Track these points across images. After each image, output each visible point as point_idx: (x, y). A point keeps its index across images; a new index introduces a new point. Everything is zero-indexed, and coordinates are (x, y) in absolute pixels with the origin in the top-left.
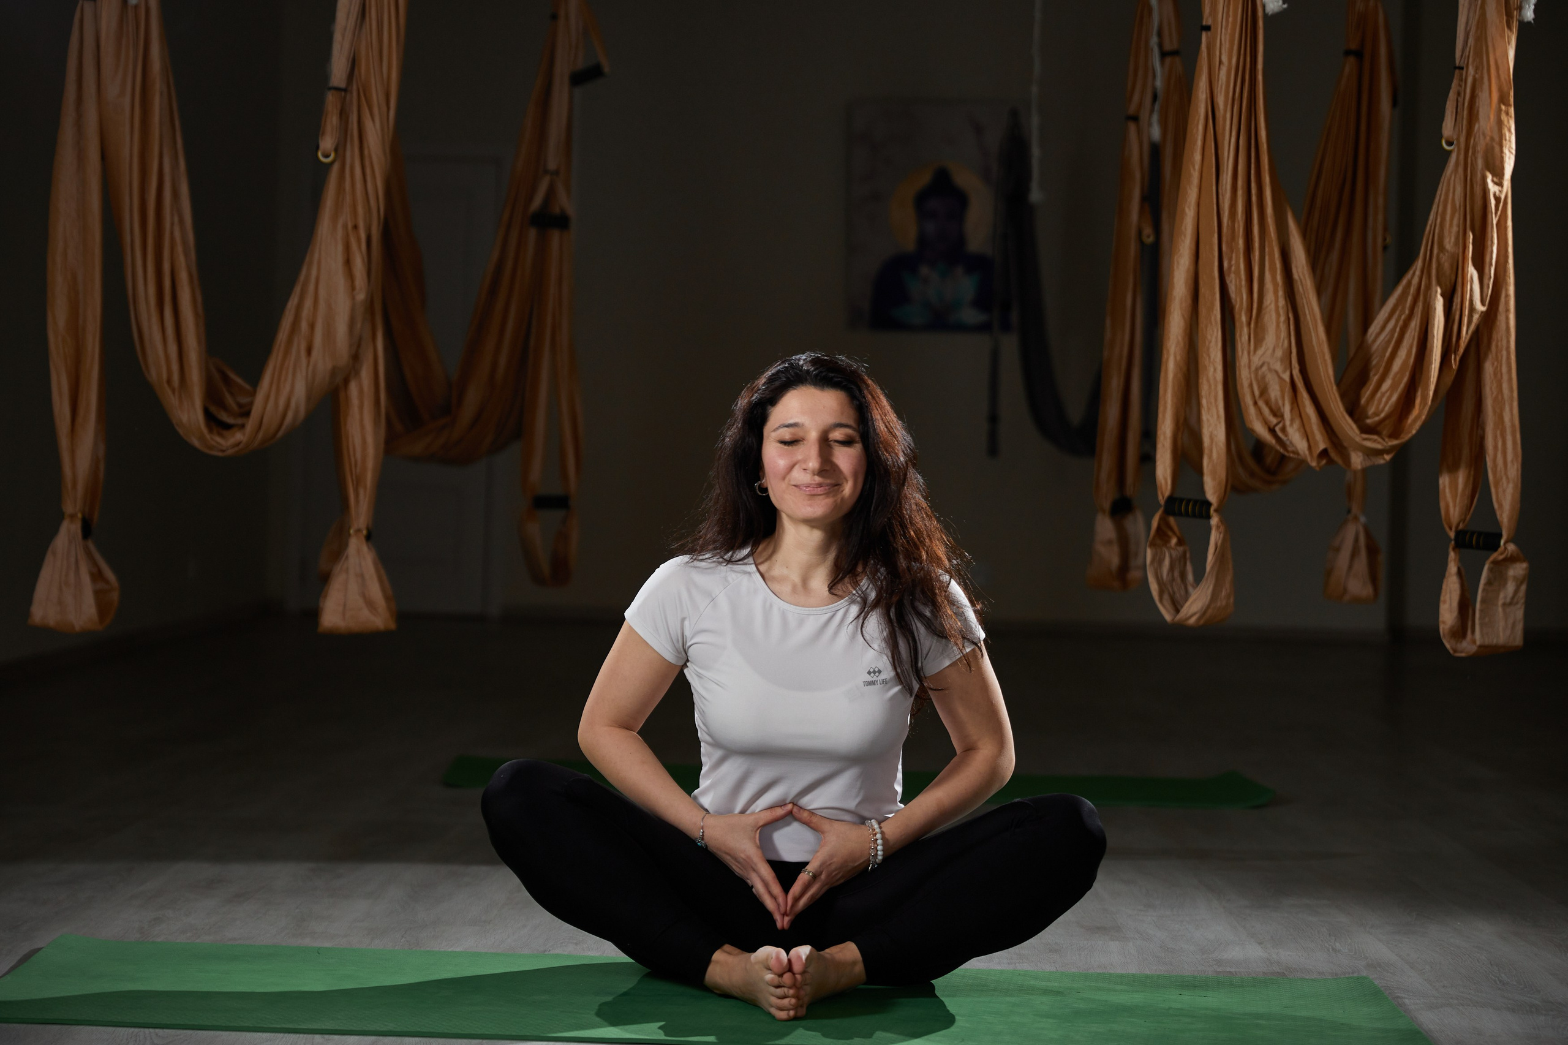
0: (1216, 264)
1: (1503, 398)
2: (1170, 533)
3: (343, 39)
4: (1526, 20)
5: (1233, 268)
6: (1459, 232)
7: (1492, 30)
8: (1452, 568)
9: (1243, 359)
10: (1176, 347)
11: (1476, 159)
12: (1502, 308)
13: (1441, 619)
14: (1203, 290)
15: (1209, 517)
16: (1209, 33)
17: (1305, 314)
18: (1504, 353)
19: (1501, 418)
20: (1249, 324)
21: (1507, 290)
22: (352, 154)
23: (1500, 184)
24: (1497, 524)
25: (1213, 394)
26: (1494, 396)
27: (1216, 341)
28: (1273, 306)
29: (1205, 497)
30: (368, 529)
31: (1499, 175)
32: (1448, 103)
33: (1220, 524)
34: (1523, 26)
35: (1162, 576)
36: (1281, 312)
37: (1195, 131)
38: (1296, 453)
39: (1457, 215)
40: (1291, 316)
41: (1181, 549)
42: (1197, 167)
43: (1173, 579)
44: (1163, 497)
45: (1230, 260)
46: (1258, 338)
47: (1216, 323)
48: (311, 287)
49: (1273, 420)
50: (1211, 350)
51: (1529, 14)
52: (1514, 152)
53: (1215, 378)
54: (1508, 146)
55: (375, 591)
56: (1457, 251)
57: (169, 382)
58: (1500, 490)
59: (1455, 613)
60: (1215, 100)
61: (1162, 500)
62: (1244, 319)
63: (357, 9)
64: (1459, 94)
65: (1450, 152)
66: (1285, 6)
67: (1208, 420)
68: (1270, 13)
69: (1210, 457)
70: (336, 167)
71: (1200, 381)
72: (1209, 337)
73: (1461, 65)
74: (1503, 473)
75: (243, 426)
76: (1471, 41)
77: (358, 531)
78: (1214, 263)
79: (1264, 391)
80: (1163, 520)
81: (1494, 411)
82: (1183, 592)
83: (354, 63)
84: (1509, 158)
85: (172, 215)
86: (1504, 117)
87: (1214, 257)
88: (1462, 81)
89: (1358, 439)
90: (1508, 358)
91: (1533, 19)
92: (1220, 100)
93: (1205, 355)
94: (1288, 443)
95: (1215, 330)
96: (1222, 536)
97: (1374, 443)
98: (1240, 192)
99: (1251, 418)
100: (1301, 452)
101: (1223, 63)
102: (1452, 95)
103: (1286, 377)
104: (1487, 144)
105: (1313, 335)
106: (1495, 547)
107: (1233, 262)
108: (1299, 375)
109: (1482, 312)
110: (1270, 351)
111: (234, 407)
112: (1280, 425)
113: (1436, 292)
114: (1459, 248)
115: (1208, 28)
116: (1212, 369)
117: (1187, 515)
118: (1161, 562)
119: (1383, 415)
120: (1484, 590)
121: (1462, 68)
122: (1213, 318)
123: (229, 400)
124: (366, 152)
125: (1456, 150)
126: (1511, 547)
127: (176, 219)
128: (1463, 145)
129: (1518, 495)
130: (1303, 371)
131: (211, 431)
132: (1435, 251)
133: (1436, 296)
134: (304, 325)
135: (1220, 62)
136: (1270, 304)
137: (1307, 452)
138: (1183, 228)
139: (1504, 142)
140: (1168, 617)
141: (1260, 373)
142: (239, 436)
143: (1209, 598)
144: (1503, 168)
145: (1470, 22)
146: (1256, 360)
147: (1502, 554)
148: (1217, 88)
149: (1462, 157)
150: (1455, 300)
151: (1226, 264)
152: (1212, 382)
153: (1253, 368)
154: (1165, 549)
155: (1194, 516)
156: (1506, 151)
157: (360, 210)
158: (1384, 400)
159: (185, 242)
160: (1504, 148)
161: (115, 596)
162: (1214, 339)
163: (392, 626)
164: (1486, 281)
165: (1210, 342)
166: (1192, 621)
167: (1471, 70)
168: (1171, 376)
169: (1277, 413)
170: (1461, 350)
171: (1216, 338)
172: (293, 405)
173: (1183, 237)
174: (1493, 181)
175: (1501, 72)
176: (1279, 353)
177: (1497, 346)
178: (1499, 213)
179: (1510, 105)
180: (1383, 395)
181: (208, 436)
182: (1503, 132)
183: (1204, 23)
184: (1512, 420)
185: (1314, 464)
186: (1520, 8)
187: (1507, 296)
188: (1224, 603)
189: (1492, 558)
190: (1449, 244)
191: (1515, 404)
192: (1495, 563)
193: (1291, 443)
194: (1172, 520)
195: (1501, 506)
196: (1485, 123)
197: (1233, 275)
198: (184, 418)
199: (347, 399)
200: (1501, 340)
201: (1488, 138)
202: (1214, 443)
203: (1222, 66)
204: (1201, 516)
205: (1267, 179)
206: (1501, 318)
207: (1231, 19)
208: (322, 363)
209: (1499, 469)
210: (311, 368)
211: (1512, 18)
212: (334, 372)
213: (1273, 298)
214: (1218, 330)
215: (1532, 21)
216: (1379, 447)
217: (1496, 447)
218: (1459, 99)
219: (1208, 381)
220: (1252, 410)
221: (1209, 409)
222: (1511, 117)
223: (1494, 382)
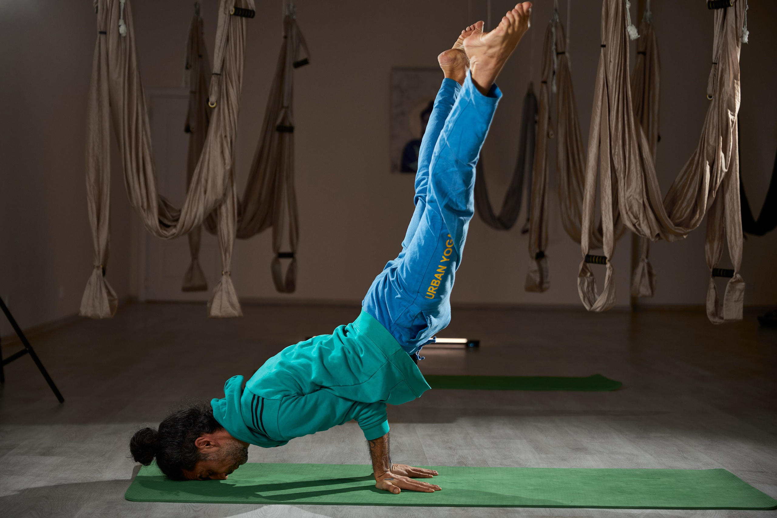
0: (609, 151)
1: (734, 210)
2: (587, 271)
3: (219, 52)
4: (744, 42)
5: (616, 153)
6: (716, 137)
7: (730, 47)
8: (712, 285)
9: (621, 194)
10: (590, 188)
11: (723, 104)
12: (734, 170)
13: (707, 308)
14: (603, 163)
15: (605, 263)
16: (604, 48)
17: (649, 173)
18: (735, 190)
19: (733, 218)
20: (624, 178)
21: (736, 162)
22: (224, 103)
23: (734, 115)
24: (732, 265)
25: (607, 209)
26: (730, 209)
27: (609, 186)
28: (635, 170)
29: (604, 255)
30: (230, 272)
31: (733, 111)
32: (709, 79)
33: (611, 267)
34: (743, 45)
35: (584, 291)
36: (638, 172)
37: (598, 92)
38: (645, 235)
39: (715, 129)
40: (643, 174)
41: (591, 278)
42: (600, 108)
43: (589, 291)
44: (584, 255)
45: (615, 149)
46: (628, 184)
47: (609, 177)
48: (206, 164)
49: (635, 221)
50: (607, 189)
51: (746, 39)
52: (740, 101)
53: (608, 202)
54: (737, 98)
55: (235, 299)
56: (715, 145)
57: (142, 206)
58: (733, 251)
59: (713, 305)
60: (608, 78)
61: (584, 257)
62: (622, 176)
63: (225, 38)
64: (714, 75)
65: (711, 100)
66: (639, 36)
67: (605, 221)
68: (633, 39)
69: (606, 237)
70: (216, 110)
71: (602, 203)
72: (605, 183)
73: (716, 62)
74: (735, 243)
75: (175, 226)
76: (720, 51)
77: (226, 272)
78: (608, 151)
79: (631, 208)
80: (584, 266)
81: (730, 216)
82: (593, 297)
83: (224, 62)
84: (738, 104)
85: (142, 131)
86: (736, 85)
87: (608, 148)
88: (716, 69)
89: (673, 229)
90: (737, 192)
91: (748, 42)
92: (610, 78)
93: (604, 192)
94: (641, 231)
95: (608, 181)
96: (611, 272)
97: (680, 230)
98: (620, 119)
99: (625, 219)
100: (647, 235)
101: (611, 62)
102: (711, 75)
103: (641, 201)
104: (728, 98)
105: (653, 183)
106: (731, 276)
107: (617, 150)
108: (647, 200)
109: (726, 172)
110: (633, 190)
111: (171, 217)
112: (638, 223)
113: (707, 163)
114: (716, 143)
115: (604, 46)
116: (607, 198)
117: (595, 263)
118: (584, 283)
119: (683, 218)
120: (727, 295)
121: (716, 64)
122: (607, 175)
123: (168, 214)
124: (230, 103)
125: (714, 100)
126: (738, 276)
127: (144, 133)
128: (717, 98)
129: (741, 253)
130: (648, 199)
131: (161, 228)
132: (706, 145)
133: (706, 165)
134: (203, 181)
135: (610, 61)
136: (634, 168)
137: (650, 235)
138: (593, 135)
139: (736, 96)
140: (588, 308)
141: (629, 199)
142: (174, 231)
143: (606, 299)
144: (735, 108)
145: (719, 43)
146: (628, 194)
147: (734, 279)
148: (609, 73)
149: (717, 103)
150: (714, 167)
151: (613, 151)
152: (607, 203)
153: (626, 197)
154: (585, 278)
155: (599, 263)
156: (736, 100)
157: (228, 129)
158: (684, 211)
159: (148, 144)
160: (736, 99)
161: (116, 302)
162: (608, 185)
163: (242, 315)
164: (727, 158)
165: (606, 186)
166: (598, 310)
167: (721, 65)
168: (588, 201)
169: (636, 217)
170: (717, 189)
171: (609, 184)
172: (198, 216)
173: (593, 139)
174: (731, 114)
175: (734, 66)
176: (638, 190)
177: (732, 187)
178: (733, 128)
179: (738, 80)
180: (683, 209)
181: (160, 231)
182: (735, 92)
183: (602, 44)
184: (738, 220)
185: (653, 240)
186: (742, 37)
187: (736, 165)
188: (612, 302)
189: (730, 281)
190: (712, 142)
191: (740, 212)
192: (732, 283)
193: (642, 230)
194: (588, 265)
195: (733, 258)
196: (727, 88)
197: (616, 156)
198: (150, 223)
199: (221, 213)
200: (734, 184)
201: (729, 95)
202: (608, 231)
203: (611, 63)
204: (602, 263)
205: (632, 114)
206: (733, 174)
207: (615, 42)
208: (211, 197)
209: (733, 241)
210: (206, 200)
211: (739, 41)
212: (216, 201)
213: (635, 166)
214: (609, 181)
215: (747, 43)
216: (682, 232)
217: (731, 232)
218: (715, 77)
219: (605, 203)
220: (625, 216)
221: (605, 216)
222: (739, 85)
223: (730, 203)
